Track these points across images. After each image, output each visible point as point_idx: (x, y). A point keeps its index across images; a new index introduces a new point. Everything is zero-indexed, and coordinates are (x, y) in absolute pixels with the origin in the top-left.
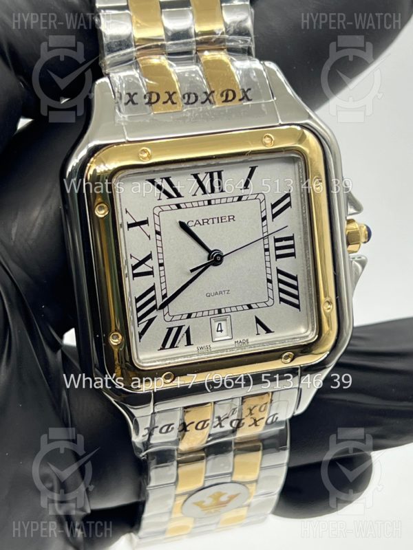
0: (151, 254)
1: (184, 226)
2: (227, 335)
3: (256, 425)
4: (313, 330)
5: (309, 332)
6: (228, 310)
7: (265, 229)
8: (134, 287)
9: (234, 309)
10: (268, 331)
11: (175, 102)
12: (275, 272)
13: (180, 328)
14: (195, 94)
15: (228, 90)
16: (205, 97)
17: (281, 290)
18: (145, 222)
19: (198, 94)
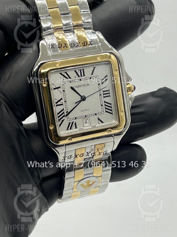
0: (62, 98)
1: (72, 88)
2: (89, 124)
3: (100, 155)
4: (117, 121)
5: (116, 122)
6: (88, 116)
7: (99, 88)
8: (57, 110)
9: (90, 115)
10: (102, 122)
11: (67, 46)
12: (103, 102)
13: (73, 123)
14: (74, 44)
15: (85, 42)
16: (77, 45)
17: (106, 108)
18: (59, 87)
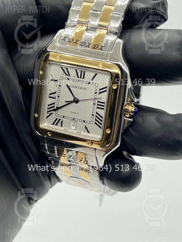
0: (56, 92)
2: (75, 128)
6: (77, 120)
7: (95, 96)
9: (79, 120)
10: (88, 132)
11: (77, 43)
12: (95, 112)
13: (60, 120)
14: (85, 43)
17: (96, 120)
19: (86, 43)
